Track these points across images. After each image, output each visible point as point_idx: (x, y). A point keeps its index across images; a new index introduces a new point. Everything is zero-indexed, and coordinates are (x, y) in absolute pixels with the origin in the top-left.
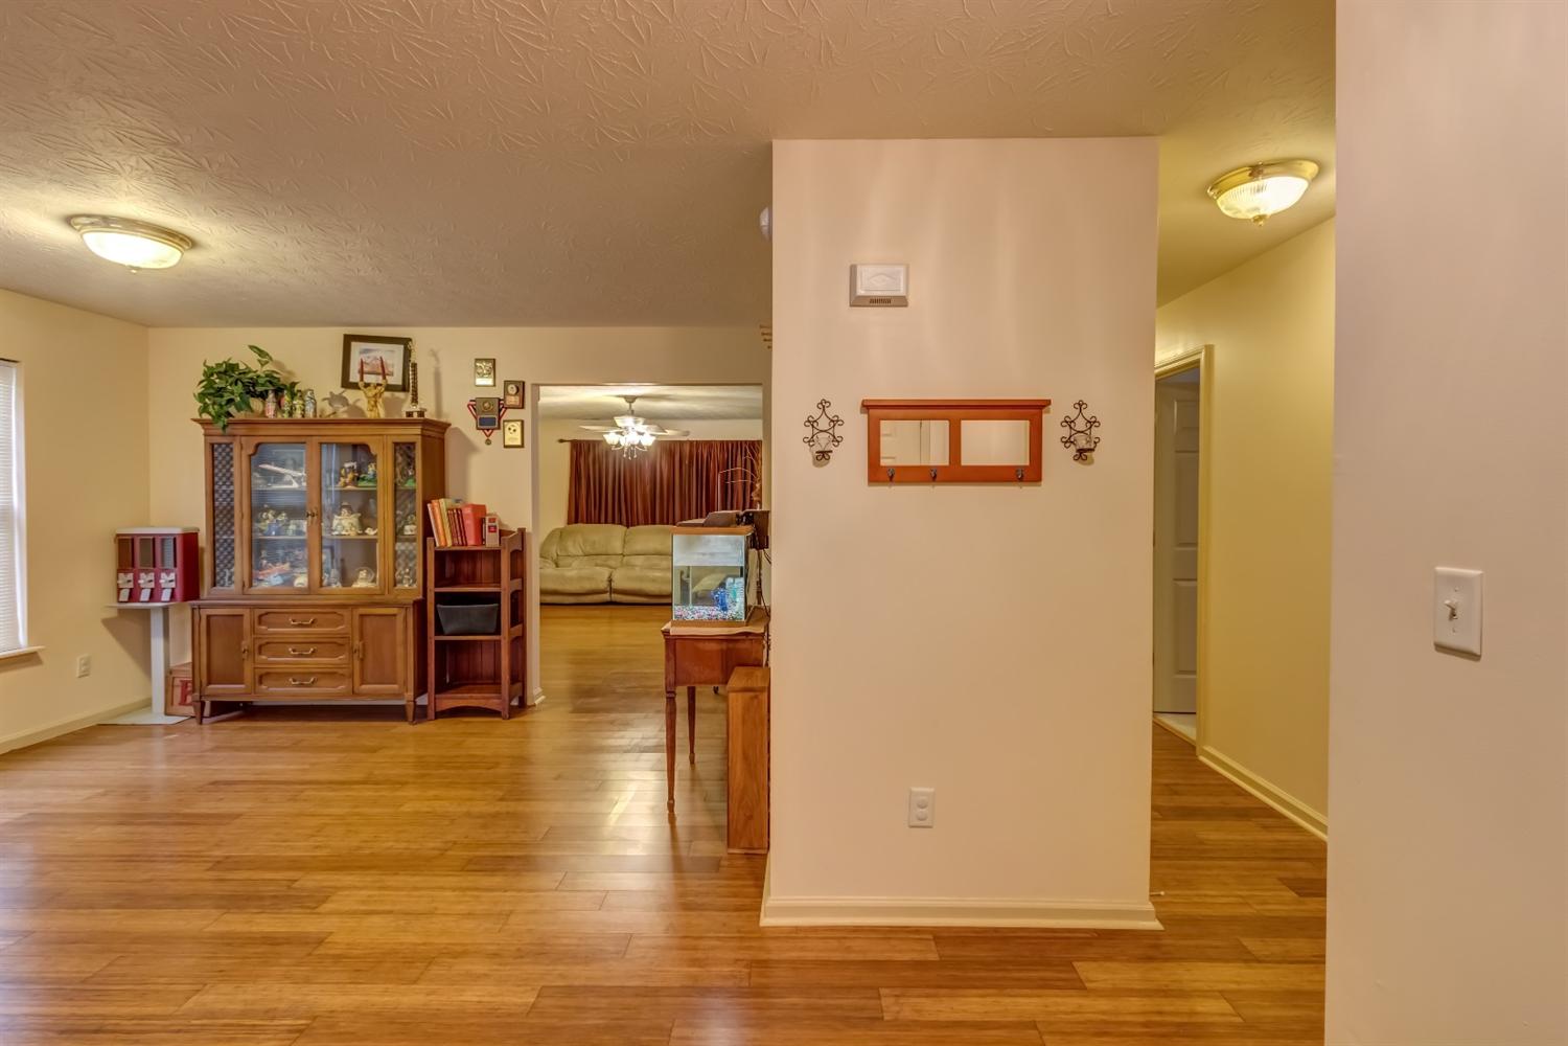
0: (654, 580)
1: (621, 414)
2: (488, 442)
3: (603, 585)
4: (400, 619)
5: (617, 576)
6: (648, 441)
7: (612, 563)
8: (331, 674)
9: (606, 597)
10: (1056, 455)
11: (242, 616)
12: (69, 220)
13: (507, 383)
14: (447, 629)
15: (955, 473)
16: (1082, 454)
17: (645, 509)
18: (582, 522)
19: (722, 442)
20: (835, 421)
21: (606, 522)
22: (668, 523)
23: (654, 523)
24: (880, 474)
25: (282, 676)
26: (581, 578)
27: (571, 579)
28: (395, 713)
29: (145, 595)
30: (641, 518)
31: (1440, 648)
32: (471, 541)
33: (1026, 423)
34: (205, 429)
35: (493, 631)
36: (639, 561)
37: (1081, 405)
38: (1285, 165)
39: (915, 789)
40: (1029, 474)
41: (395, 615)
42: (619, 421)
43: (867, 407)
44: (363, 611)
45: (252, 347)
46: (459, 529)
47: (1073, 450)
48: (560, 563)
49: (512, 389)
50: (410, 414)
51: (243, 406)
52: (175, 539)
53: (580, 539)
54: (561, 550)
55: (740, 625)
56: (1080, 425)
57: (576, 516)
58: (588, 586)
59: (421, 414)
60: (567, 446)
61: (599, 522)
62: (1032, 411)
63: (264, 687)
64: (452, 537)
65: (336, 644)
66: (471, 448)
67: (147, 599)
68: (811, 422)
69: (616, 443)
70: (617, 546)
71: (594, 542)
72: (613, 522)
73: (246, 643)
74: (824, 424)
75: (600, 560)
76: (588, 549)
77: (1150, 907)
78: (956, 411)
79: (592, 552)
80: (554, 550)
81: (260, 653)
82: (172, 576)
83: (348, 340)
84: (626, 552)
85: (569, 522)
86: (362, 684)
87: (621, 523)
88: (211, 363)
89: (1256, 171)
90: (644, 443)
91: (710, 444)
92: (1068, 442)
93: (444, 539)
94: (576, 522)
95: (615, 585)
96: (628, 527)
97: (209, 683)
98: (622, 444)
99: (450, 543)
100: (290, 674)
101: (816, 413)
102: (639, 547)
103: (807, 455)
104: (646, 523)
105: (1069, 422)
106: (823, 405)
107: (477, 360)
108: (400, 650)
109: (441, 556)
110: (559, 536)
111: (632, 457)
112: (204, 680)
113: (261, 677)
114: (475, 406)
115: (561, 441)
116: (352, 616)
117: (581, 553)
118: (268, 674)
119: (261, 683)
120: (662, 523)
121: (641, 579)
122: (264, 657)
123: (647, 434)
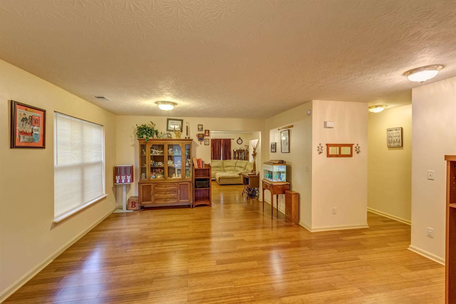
2: (201, 144)
4: (189, 185)
8: (173, 198)
10: (354, 153)
11: (151, 185)
12: (156, 103)
13: (206, 131)
14: (198, 187)
15: (340, 155)
16: (358, 152)
20: (322, 147)
24: (329, 156)
25: (161, 199)
28: (189, 206)
29: (123, 181)
31: (429, 179)
32: (201, 167)
33: (350, 147)
34: (139, 141)
35: (207, 187)
37: (357, 144)
38: (381, 106)
39: (334, 208)
40: (350, 156)
41: (188, 184)
43: (327, 145)
44: (180, 183)
45: (151, 122)
46: (199, 165)
47: (356, 152)
49: (207, 132)
50: (186, 138)
51: (150, 136)
52: (131, 168)
55: (285, 182)
56: (357, 148)
59: (189, 138)
62: (351, 146)
63: (156, 202)
64: (198, 166)
65: (174, 191)
66: (197, 145)
67: (118, 182)
68: (318, 147)
73: (152, 192)
74: (320, 147)
77: (367, 224)
78: (340, 146)
81: (155, 194)
82: (130, 176)
83: (168, 120)
86: (180, 200)
88: (139, 125)
89: (376, 106)
92: (356, 150)
93: (196, 166)
97: (143, 202)
99: (197, 168)
100: (163, 198)
101: (319, 146)
103: (317, 152)
105: (356, 147)
106: (320, 144)
107: (199, 125)
108: (189, 192)
109: (196, 170)
112: (142, 201)
113: (156, 199)
114: (198, 135)
116: (178, 184)
118: (158, 199)
119: (156, 201)
122: (156, 195)
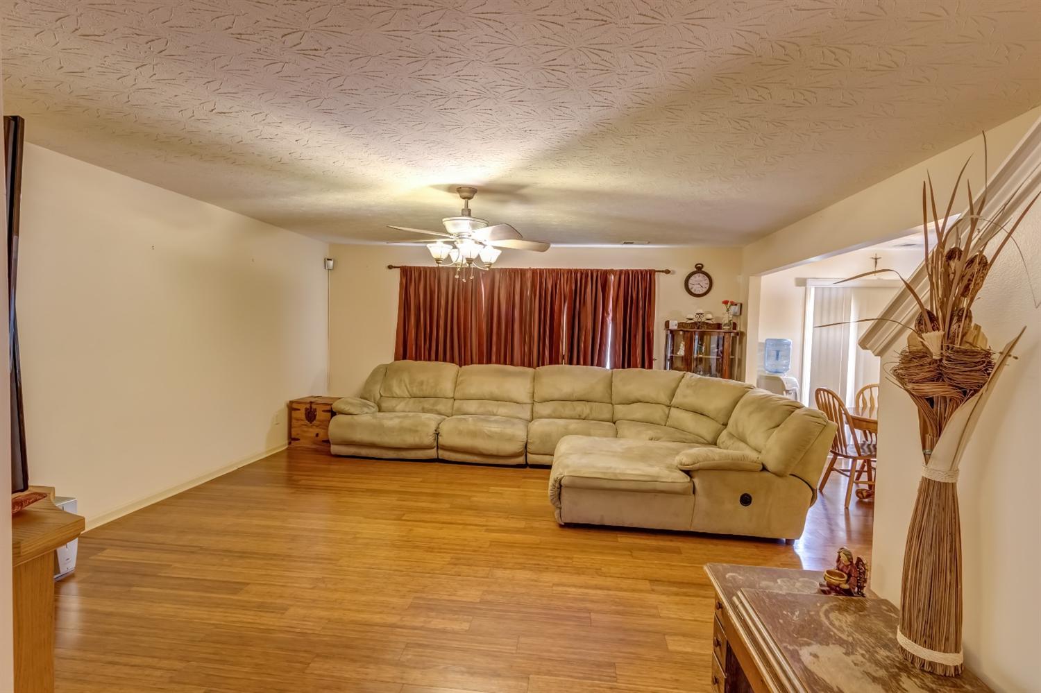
0: (490, 436)
1: (451, 215)
3: (429, 440)
5: (446, 428)
6: (490, 256)
7: (441, 407)
9: (432, 453)
17: (480, 345)
18: (411, 358)
19: (569, 271)
21: (437, 360)
22: (505, 363)
23: (489, 362)
26: (402, 430)
27: (392, 430)
30: (475, 358)
36: (472, 406)
42: (449, 225)
48: (384, 405)
53: (406, 377)
54: (385, 390)
57: (403, 352)
58: (410, 440)
60: (397, 272)
61: (430, 360)
69: (444, 256)
70: (447, 387)
71: (422, 383)
72: (445, 360)
75: (428, 404)
76: (415, 391)
79: (419, 394)
80: (377, 390)
84: (457, 395)
85: (396, 359)
87: (452, 361)
90: (485, 259)
91: (556, 273)
94: (404, 358)
95: (444, 440)
96: (460, 366)
98: (454, 259)
102: (473, 390)
104: (480, 362)
110: (384, 373)
111: (467, 280)
115: (390, 267)
117: (406, 394)
120: (498, 362)
121: (474, 434)
123: (491, 243)
